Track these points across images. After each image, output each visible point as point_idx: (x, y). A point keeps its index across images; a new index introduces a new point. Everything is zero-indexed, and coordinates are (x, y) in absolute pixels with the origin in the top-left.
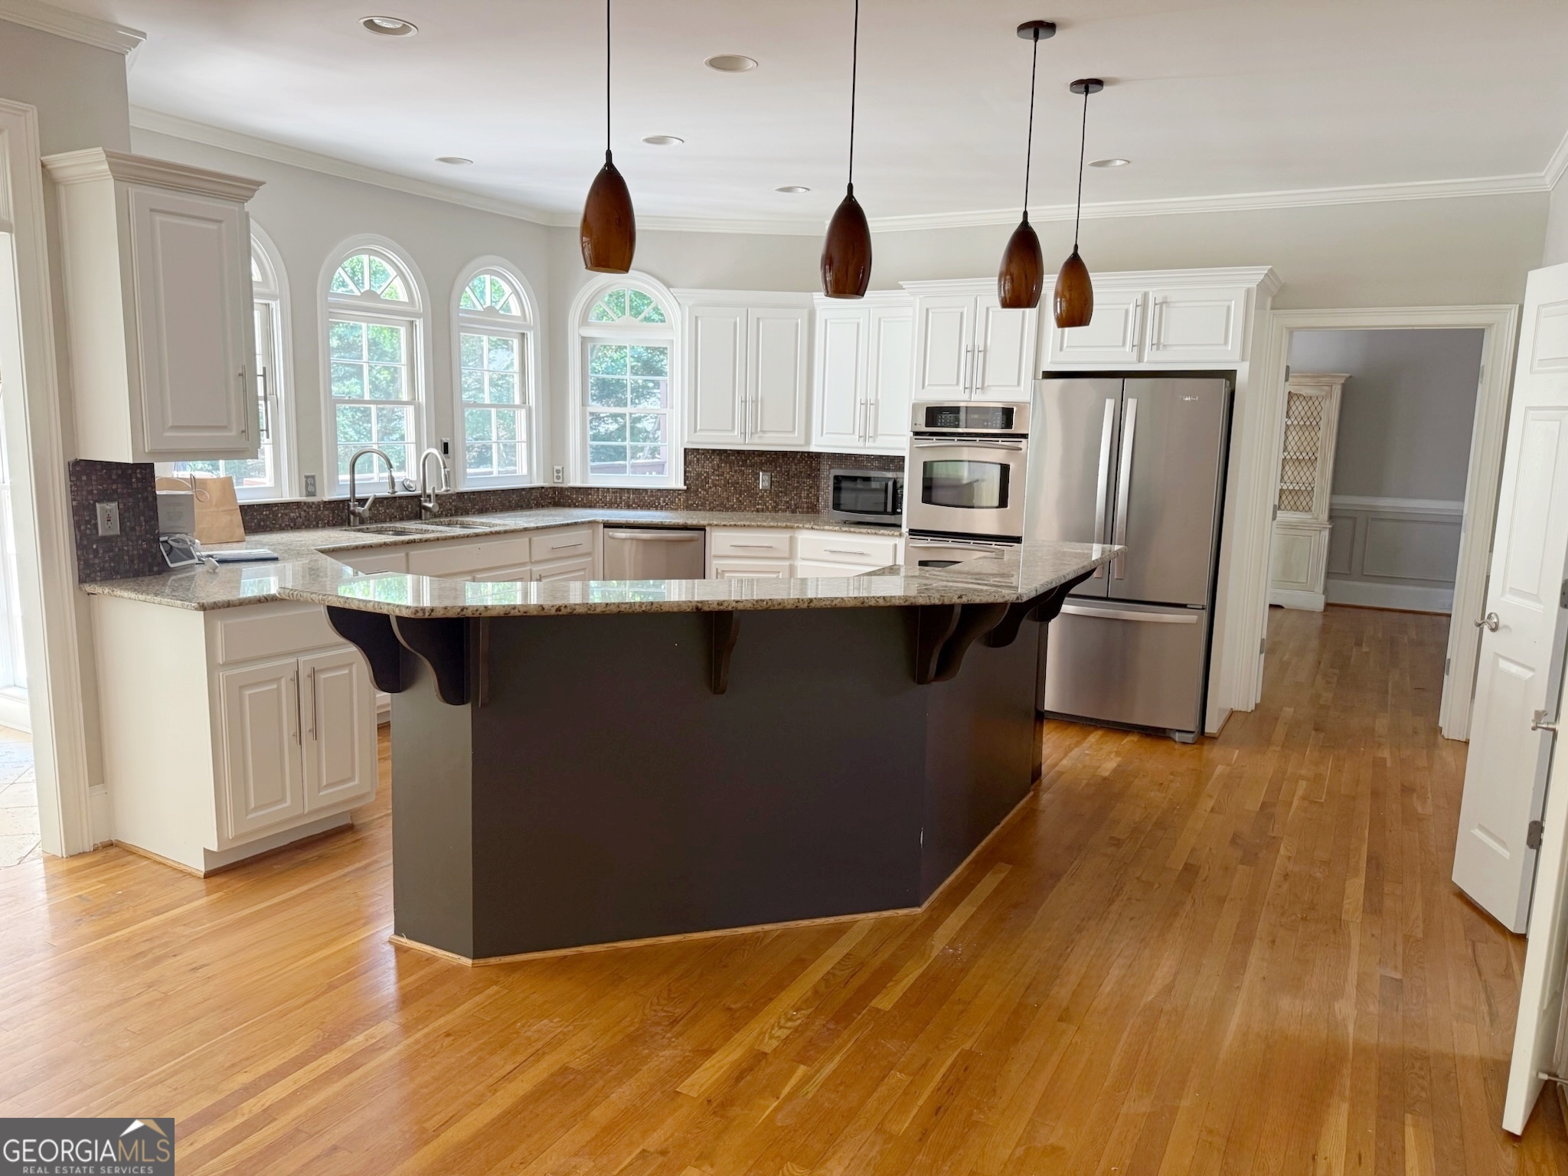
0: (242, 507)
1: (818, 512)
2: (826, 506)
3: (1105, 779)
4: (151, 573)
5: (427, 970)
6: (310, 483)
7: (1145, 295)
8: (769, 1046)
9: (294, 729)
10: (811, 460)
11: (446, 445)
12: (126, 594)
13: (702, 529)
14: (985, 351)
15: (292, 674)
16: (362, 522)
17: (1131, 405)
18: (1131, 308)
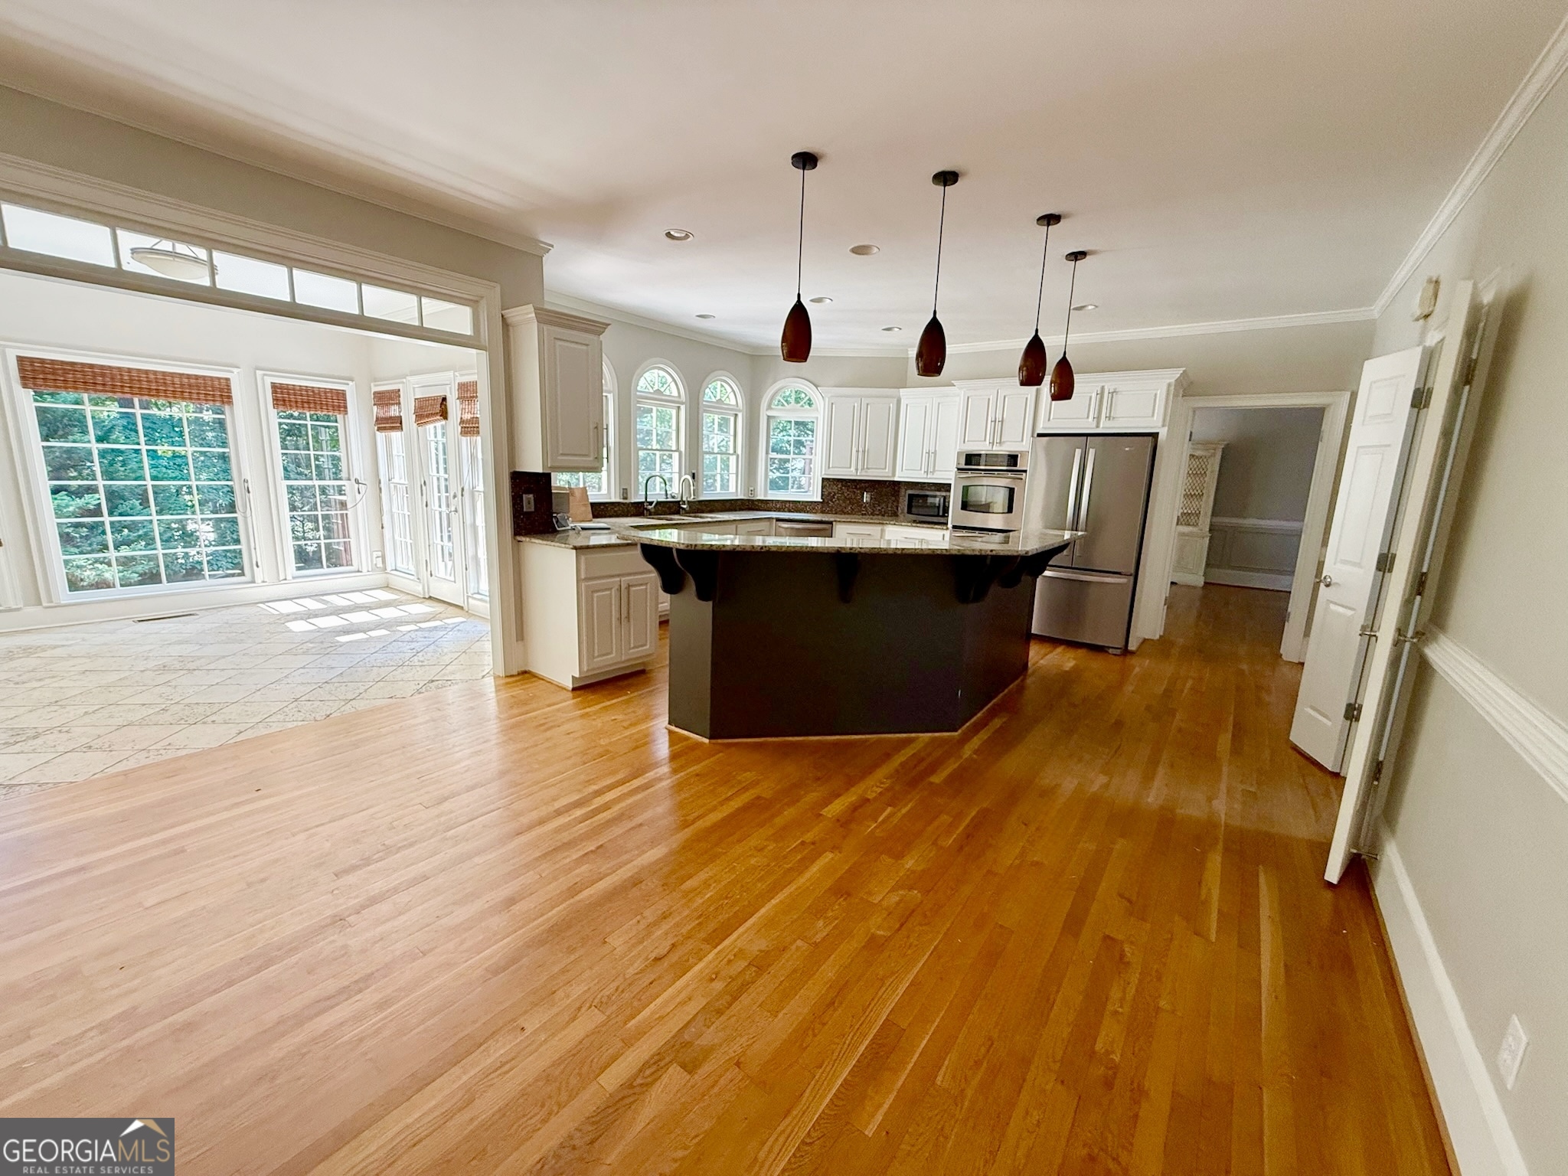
0: (593, 504)
1: (897, 516)
2: (902, 512)
3: (1066, 672)
4: (549, 533)
5: (685, 743)
6: (625, 493)
7: (1103, 388)
8: (871, 796)
9: (618, 616)
10: (895, 486)
11: (694, 474)
12: (537, 541)
13: (831, 523)
14: (1002, 421)
15: (617, 587)
16: (650, 514)
17: (1091, 453)
18: (1094, 395)
